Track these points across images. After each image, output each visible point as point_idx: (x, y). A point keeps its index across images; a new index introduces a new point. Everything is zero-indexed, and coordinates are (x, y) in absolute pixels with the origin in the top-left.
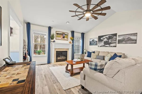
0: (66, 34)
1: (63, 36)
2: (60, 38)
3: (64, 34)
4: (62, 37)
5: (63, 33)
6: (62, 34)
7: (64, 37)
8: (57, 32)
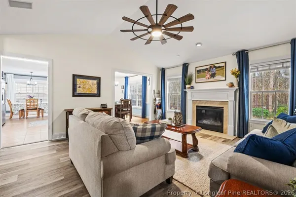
0: (219, 67)
1: (211, 73)
2: (204, 79)
3: (215, 67)
4: (209, 76)
5: (211, 67)
6: (209, 69)
7: (213, 75)
8: (198, 69)
